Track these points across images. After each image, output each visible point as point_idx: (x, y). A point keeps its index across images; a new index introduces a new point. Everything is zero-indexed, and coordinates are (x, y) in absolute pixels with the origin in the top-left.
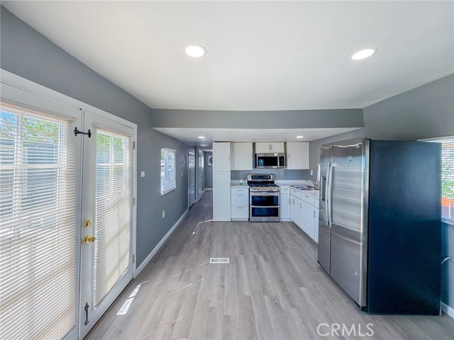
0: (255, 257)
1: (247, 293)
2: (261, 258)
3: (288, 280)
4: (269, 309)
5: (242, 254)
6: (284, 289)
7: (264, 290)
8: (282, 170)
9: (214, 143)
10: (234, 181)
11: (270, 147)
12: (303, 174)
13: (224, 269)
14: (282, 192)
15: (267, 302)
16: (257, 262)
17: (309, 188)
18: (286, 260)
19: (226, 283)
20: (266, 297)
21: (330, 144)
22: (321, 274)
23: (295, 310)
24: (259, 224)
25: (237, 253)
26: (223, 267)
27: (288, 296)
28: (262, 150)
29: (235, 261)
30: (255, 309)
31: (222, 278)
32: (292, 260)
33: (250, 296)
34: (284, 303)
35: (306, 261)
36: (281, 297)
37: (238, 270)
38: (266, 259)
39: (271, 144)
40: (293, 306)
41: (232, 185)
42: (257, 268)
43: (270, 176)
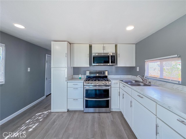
8: (114, 67)
9: (52, 43)
11: (104, 48)
12: (130, 70)
14: (112, 86)
17: (137, 84)
28: (98, 50)
39: (105, 45)
43: (104, 72)
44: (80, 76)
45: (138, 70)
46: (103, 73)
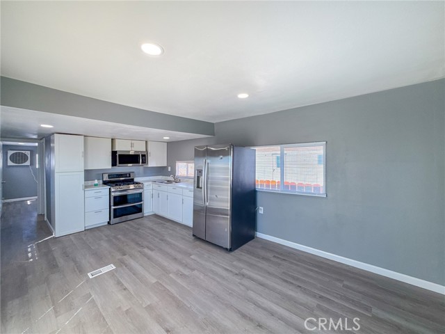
0: (140, 251)
1: (154, 281)
2: (146, 250)
3: (179, 256)
4: (179, 281)
5: (125, 255)
6: (181, 263)
7: (166, 271)
8: (143, 167)
10: (90, 183)
11: (132, 145)
12: (161, 171)
13: (113, 275)
14: (145, 188)
15: (174, 278)
16: (145, 255)
17: (169, 182)
18: (168, 243)
19: (126, 285)
20: (171, 275)
21: (204, 147)
22: (198, 243)
23: (196, 271)
24: (123, 224)
25: (119, 256)
26: (111, 273)
27: (186, 266)
28: (122, 147)
29: (121, 263)
30: (168, 288)
31: (119, 283)
32: (173, 242)
33: (157, 282)
34: (186, 272)
35: (184, 239)
36: (181, 269)
37: (131, 269)
38: (152, 250)
39: (133, 141)
40: (193, 270)
41: (86, 187)
42: (148, 259)
43: (130, 174)
44: (96, 182)
45: (169, 170)
46: (128, 176)
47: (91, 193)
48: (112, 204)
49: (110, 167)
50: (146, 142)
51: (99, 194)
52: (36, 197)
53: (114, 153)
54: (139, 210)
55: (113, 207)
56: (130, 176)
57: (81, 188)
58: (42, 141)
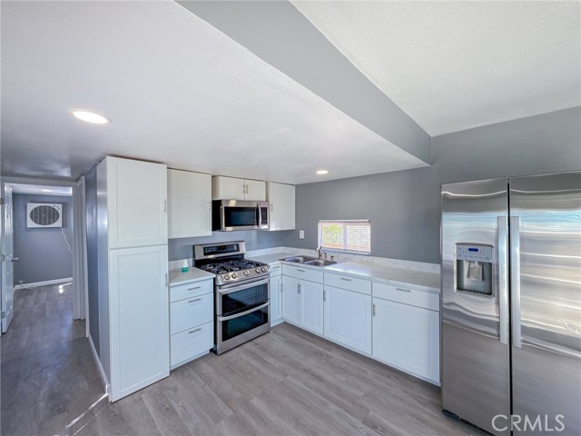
9: (110, 160)
11: (245, 189)
12: (284, 238)
28: (232, 195)
39: (247, 182)
41: (171, 277)
43: (238, 245)
45: (302, 236)
46: (235, 248)
47: (181, 291)
48: (219, 311)
49: (209, 232)
50: (267, 183)
51: (197, 293)
52: (71, 279)
53: (216, 205)
54: (263, 317)
55: (221, 319)
56: (238, 250)
57: (163, 280)
58: (78, 184)
